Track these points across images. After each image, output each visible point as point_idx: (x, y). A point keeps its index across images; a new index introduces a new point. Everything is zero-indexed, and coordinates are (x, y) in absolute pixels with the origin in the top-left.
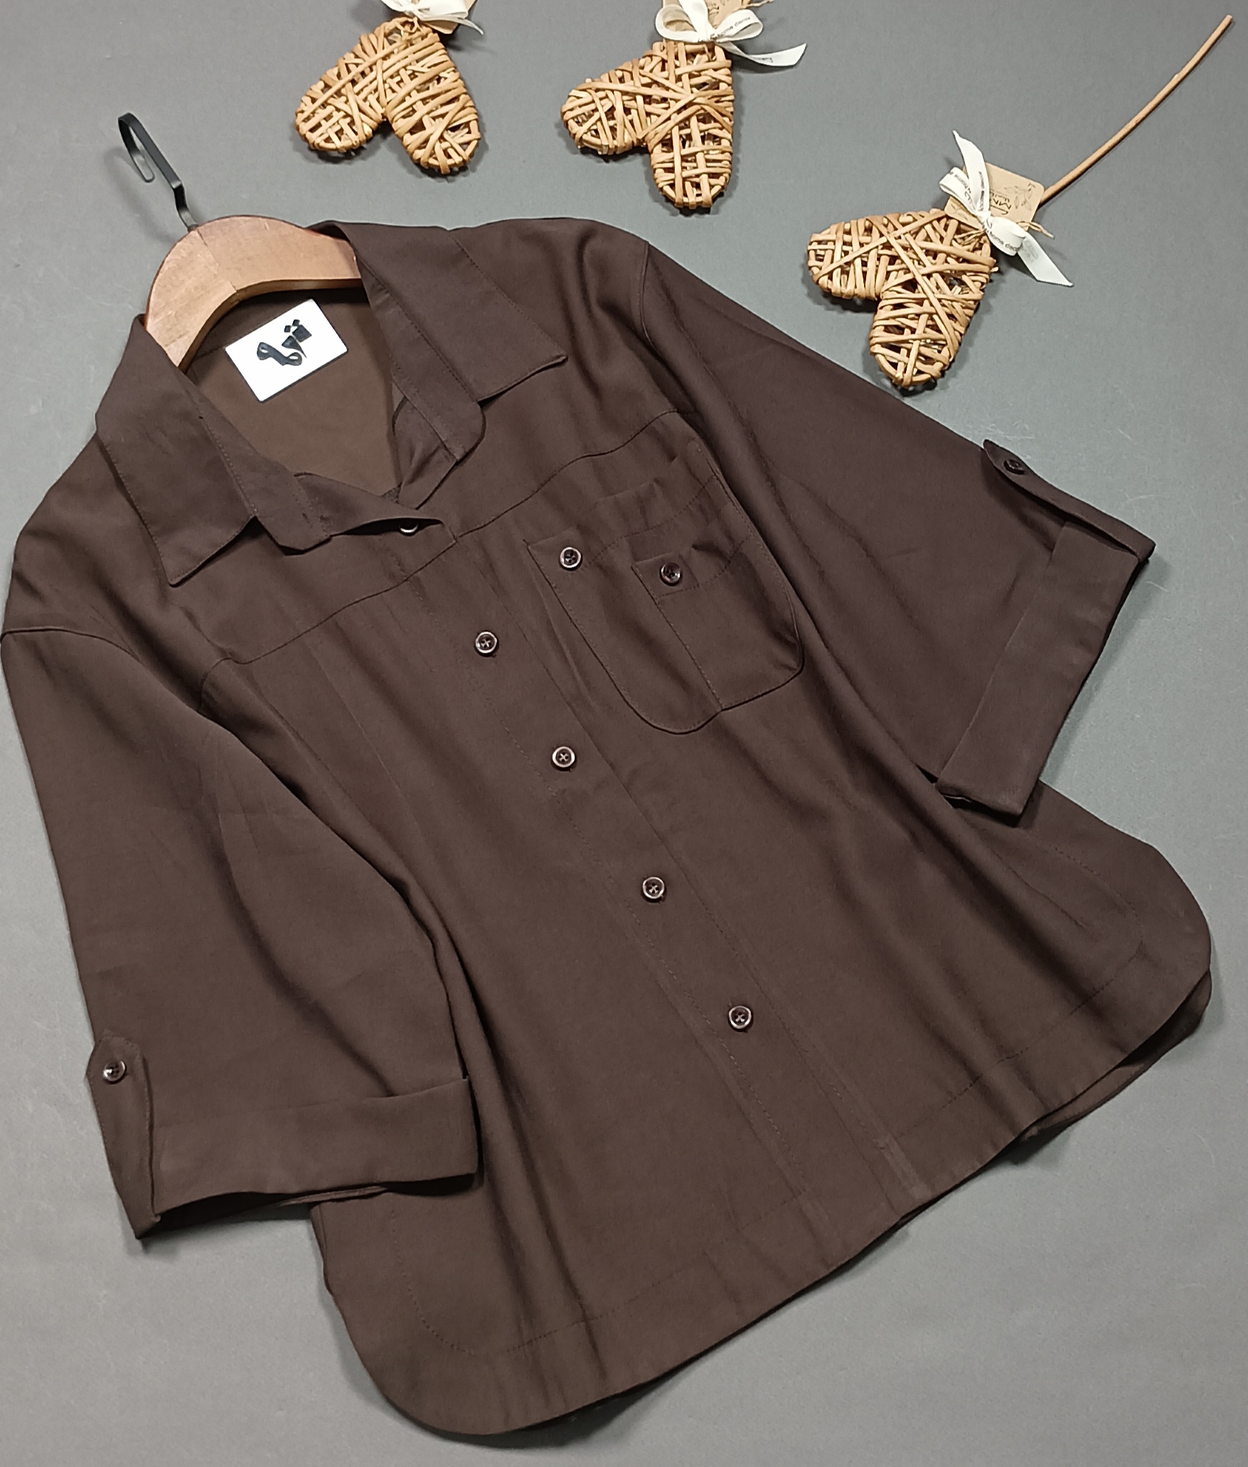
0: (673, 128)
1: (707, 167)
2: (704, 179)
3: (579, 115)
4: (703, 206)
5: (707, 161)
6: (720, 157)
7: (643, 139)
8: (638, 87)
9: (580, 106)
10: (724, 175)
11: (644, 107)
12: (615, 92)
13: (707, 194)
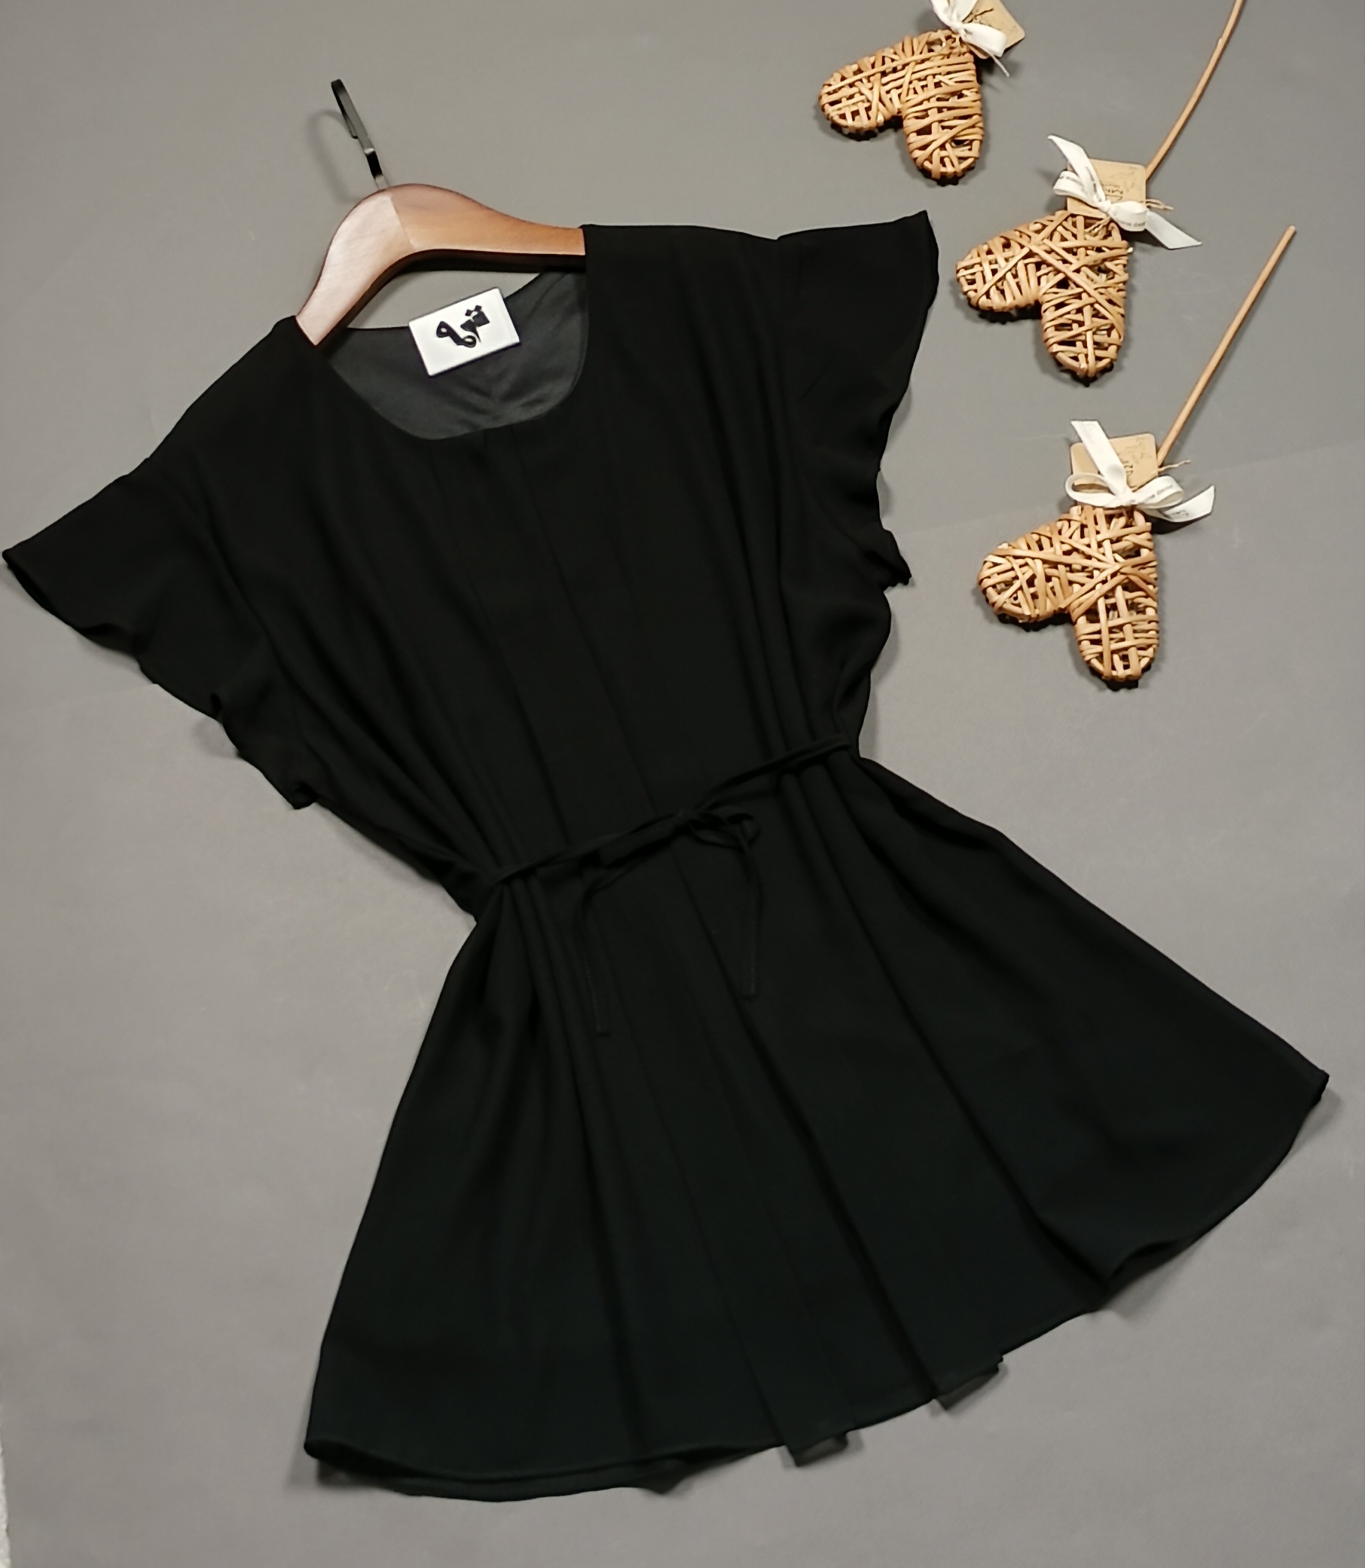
0: (1099, 598)
1: (1136, 638)
2: (1133, 649)
3: (999, 583)
4: (1131, 679)
5: (1135, 632)
6: (1147, 626)
7: (1065, 609)
8: (1060, 556)
9: (999, 574)
10: (1154, 646)
11: (1066, 576)
12: (1036, 560)
13: (1136, 666)
